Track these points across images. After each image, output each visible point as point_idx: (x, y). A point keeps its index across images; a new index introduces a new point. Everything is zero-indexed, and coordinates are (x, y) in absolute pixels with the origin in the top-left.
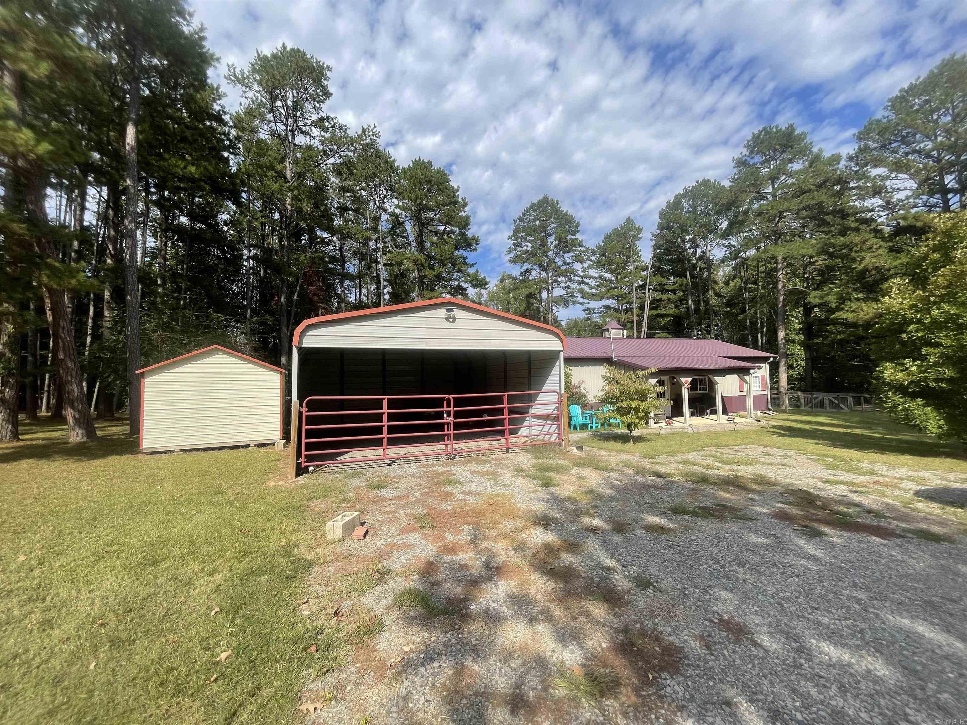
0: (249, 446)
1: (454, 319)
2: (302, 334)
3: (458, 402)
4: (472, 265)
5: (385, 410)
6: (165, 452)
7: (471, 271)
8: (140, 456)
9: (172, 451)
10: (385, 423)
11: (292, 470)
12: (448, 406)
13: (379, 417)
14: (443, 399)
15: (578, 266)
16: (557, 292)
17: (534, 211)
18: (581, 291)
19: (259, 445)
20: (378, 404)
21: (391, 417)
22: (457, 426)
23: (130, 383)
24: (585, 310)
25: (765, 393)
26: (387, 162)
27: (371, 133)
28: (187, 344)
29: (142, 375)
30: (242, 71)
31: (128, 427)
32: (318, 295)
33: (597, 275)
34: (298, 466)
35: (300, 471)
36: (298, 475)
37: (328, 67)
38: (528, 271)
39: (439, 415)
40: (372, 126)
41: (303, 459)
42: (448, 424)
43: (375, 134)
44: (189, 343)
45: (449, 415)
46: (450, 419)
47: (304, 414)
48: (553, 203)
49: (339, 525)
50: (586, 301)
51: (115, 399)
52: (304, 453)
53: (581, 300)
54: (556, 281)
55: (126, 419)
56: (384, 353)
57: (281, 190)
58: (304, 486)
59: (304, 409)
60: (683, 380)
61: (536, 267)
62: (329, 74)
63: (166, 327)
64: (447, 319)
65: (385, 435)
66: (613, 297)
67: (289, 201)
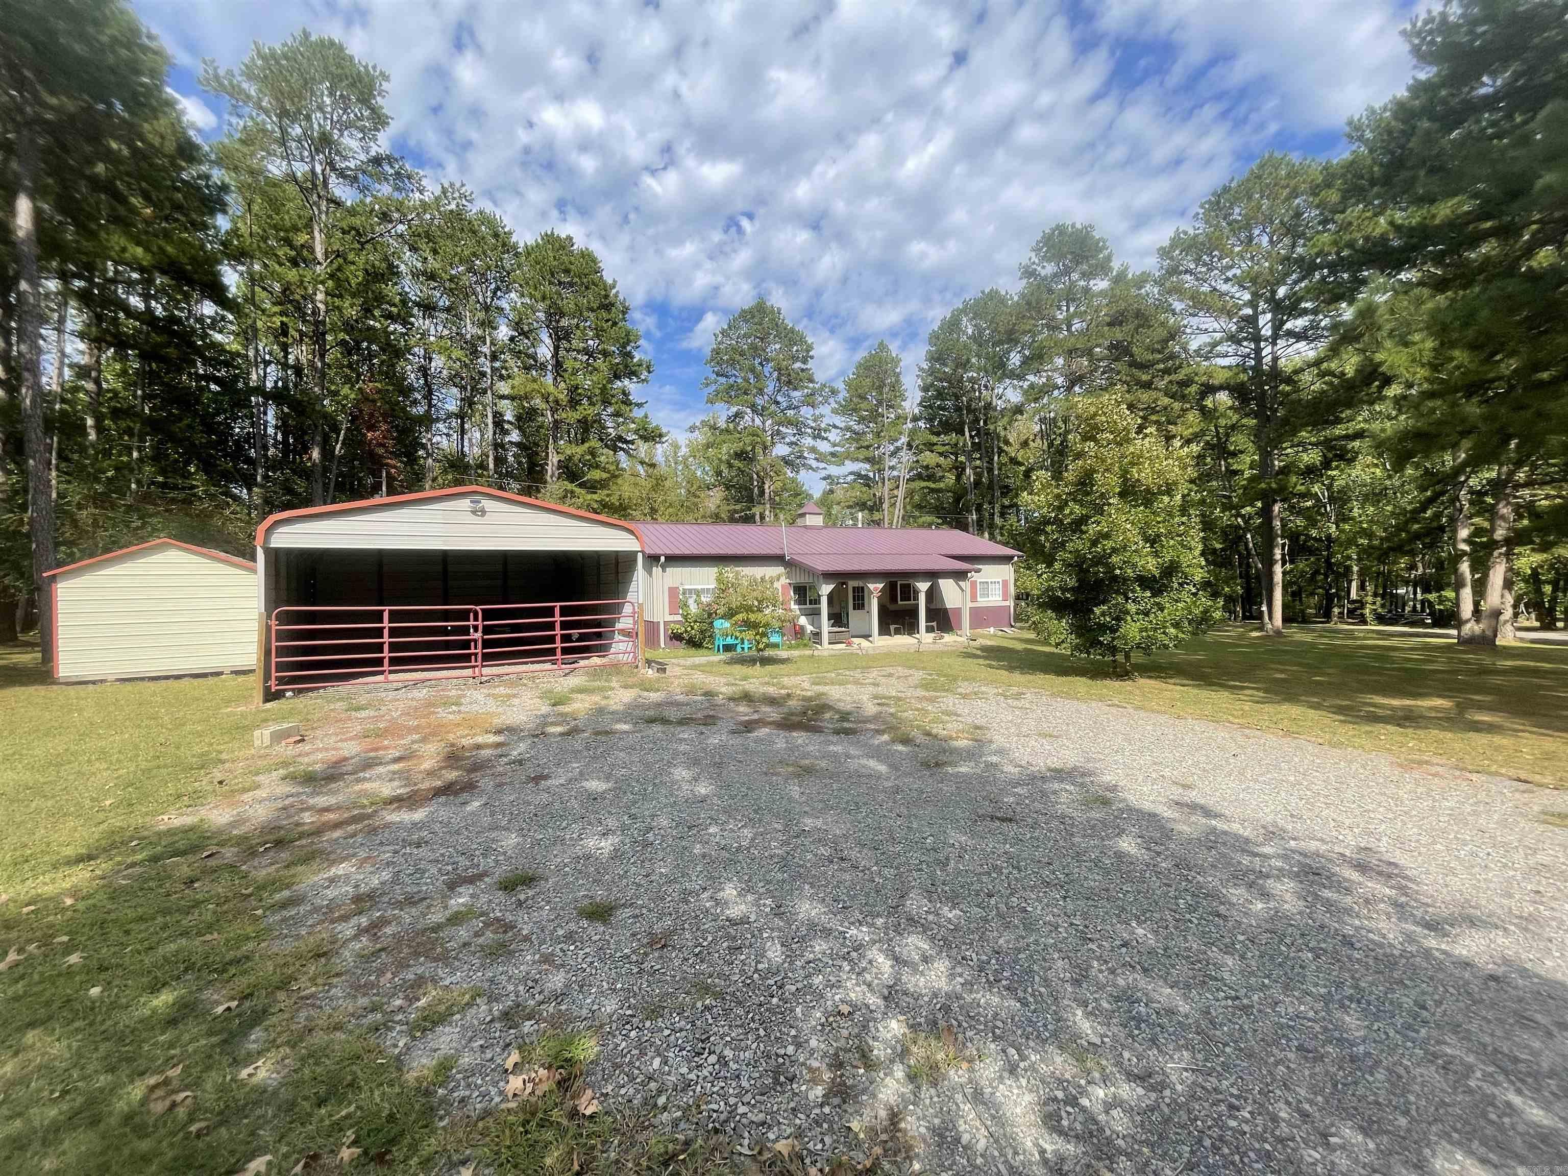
0: (222, 673)
1: (483, 512)
2: (269, 531)
3: (487, 615)
4: (639, 405)
5: (386, 624)
6: (94, 683)
7: (637, 413)
8: (55, 687)
9: (102, 681)
10: (386, 639)
11: (259, 695)
12: (476, 619)
13: (379, 633)
14: (469, 610)
15: (806, 412)
16: (781, 450)
17: (746, 321)
18: (813, 450)
19: (237, 673)
20: (378, 617)
21: (393, 632)
22: (486, 644)
23: (39, 589)
24: (824, 479)
25: (1007, 603)
26: (496, 235)
27: (457, 195)
28: (138, 528)
29: (53, 578)
30: (230, 73)
31: (40, 655)
32: (383, 445)
33: (842, 425)
34: (267, 690)
35: (270, 696)
36: (266, 700)
37: (382, 74)
38: (737, 415)
39: (465, 630)
40: (458, 185)
41: (273, 682)
42: (475, 641)
43: (463, 196)
44: (143, 527)
45: (476, 629)
46: (478, 635)
47: (274, 628)
48: (772, 312)
49: (267, 733)
50: (822, 465)
51: (19, 613)
52: (274, 674)
53: (814, 464)
54: (778, 432)
55: (37, 645)
56: (380, 553)
57: (302, 282)
58: (268, 710)
59: (273, 622)
60: (871, 586)
61: (749, 411)
62: (385, 86)
63: (99, 500)
64: (474, 512)
65: (386, 654)
66: (867, 460)
67: (320, 296)
